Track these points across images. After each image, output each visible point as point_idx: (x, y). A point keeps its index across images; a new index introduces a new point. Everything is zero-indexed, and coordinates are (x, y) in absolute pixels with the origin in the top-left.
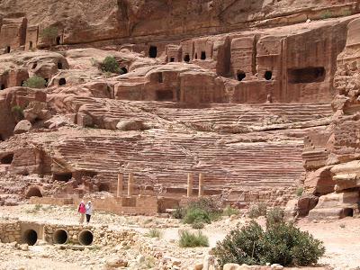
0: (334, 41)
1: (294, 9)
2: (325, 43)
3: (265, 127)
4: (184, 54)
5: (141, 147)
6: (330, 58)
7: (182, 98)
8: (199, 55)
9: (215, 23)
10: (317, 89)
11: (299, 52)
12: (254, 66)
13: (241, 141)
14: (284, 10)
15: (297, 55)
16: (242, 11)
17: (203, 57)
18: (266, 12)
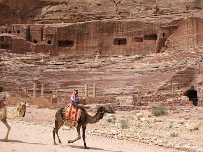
0: (78, 31)
1: (55, 18)
2: (74, 31)
3: (55, 63)
4: (8, 31)
5: (6, 69)
6: (76, 37)
7: (13, 49)
8: (16, 32)
9: (20, 20)
10: (70, 49)
11: (63, 33)
12: (42, 38)
13: (48, 68)
14: (51, 18)
15: (62, 35)
16: (31, 16)
17: (19, 32)
18: (43, 18)
